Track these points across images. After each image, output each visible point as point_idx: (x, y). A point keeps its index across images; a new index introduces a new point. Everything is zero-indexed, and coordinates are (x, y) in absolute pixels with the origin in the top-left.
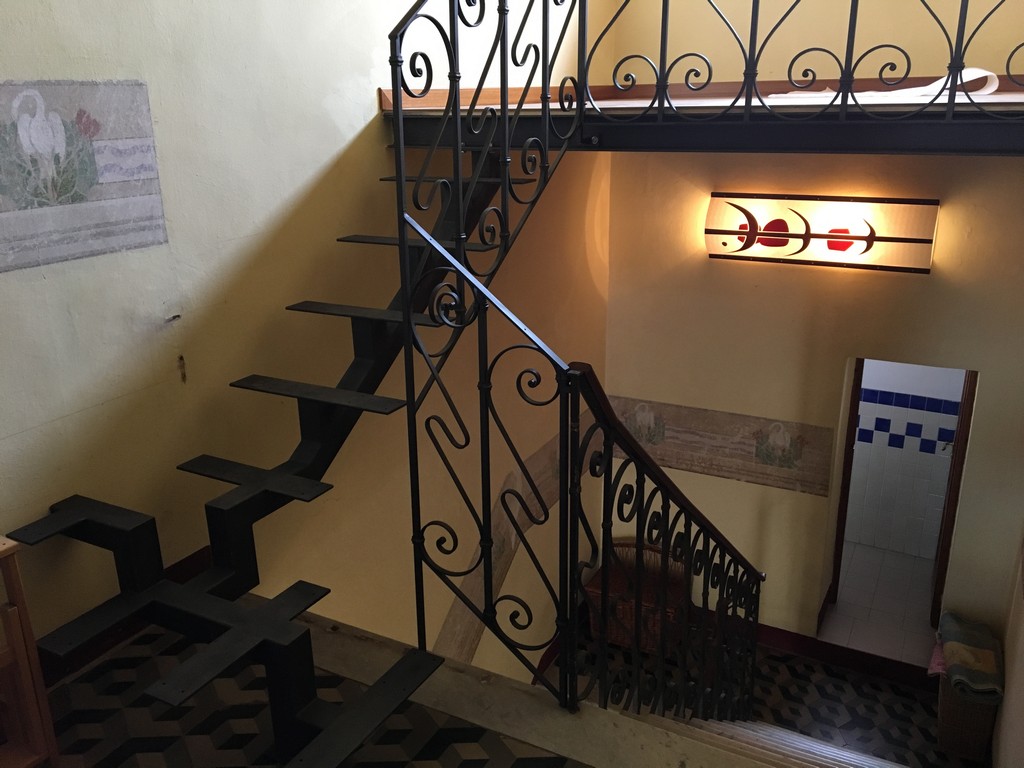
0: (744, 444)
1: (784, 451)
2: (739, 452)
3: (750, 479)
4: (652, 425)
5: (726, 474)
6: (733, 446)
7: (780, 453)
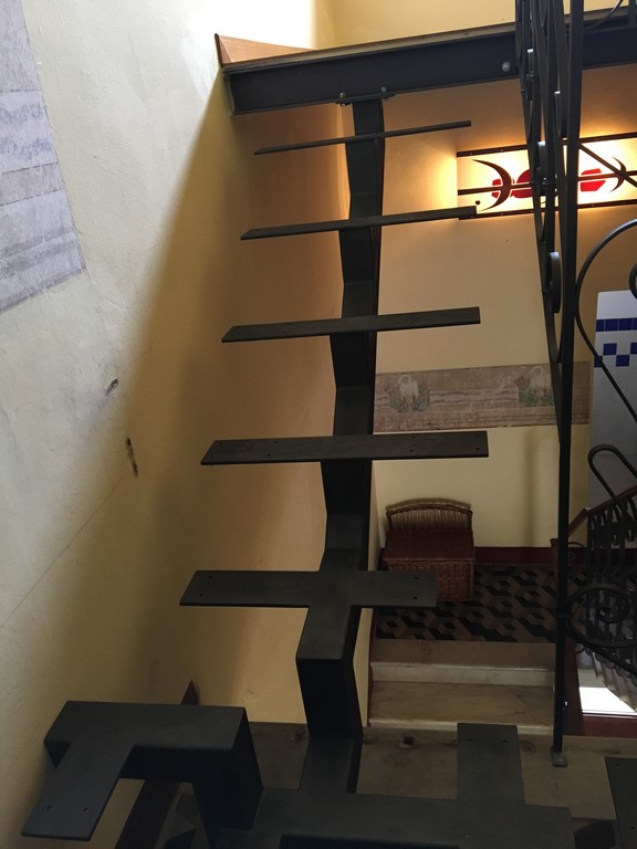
0: (507, 392)
1: (545, 391)
2: (503, 401)
3: (516, 423)
4: (417, 394)
5: (493, 424)
6: (497, 397)
7: (542, 393)
